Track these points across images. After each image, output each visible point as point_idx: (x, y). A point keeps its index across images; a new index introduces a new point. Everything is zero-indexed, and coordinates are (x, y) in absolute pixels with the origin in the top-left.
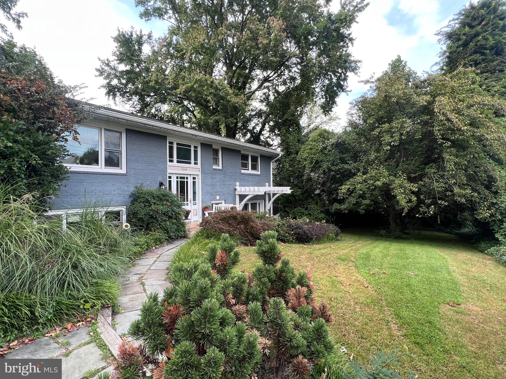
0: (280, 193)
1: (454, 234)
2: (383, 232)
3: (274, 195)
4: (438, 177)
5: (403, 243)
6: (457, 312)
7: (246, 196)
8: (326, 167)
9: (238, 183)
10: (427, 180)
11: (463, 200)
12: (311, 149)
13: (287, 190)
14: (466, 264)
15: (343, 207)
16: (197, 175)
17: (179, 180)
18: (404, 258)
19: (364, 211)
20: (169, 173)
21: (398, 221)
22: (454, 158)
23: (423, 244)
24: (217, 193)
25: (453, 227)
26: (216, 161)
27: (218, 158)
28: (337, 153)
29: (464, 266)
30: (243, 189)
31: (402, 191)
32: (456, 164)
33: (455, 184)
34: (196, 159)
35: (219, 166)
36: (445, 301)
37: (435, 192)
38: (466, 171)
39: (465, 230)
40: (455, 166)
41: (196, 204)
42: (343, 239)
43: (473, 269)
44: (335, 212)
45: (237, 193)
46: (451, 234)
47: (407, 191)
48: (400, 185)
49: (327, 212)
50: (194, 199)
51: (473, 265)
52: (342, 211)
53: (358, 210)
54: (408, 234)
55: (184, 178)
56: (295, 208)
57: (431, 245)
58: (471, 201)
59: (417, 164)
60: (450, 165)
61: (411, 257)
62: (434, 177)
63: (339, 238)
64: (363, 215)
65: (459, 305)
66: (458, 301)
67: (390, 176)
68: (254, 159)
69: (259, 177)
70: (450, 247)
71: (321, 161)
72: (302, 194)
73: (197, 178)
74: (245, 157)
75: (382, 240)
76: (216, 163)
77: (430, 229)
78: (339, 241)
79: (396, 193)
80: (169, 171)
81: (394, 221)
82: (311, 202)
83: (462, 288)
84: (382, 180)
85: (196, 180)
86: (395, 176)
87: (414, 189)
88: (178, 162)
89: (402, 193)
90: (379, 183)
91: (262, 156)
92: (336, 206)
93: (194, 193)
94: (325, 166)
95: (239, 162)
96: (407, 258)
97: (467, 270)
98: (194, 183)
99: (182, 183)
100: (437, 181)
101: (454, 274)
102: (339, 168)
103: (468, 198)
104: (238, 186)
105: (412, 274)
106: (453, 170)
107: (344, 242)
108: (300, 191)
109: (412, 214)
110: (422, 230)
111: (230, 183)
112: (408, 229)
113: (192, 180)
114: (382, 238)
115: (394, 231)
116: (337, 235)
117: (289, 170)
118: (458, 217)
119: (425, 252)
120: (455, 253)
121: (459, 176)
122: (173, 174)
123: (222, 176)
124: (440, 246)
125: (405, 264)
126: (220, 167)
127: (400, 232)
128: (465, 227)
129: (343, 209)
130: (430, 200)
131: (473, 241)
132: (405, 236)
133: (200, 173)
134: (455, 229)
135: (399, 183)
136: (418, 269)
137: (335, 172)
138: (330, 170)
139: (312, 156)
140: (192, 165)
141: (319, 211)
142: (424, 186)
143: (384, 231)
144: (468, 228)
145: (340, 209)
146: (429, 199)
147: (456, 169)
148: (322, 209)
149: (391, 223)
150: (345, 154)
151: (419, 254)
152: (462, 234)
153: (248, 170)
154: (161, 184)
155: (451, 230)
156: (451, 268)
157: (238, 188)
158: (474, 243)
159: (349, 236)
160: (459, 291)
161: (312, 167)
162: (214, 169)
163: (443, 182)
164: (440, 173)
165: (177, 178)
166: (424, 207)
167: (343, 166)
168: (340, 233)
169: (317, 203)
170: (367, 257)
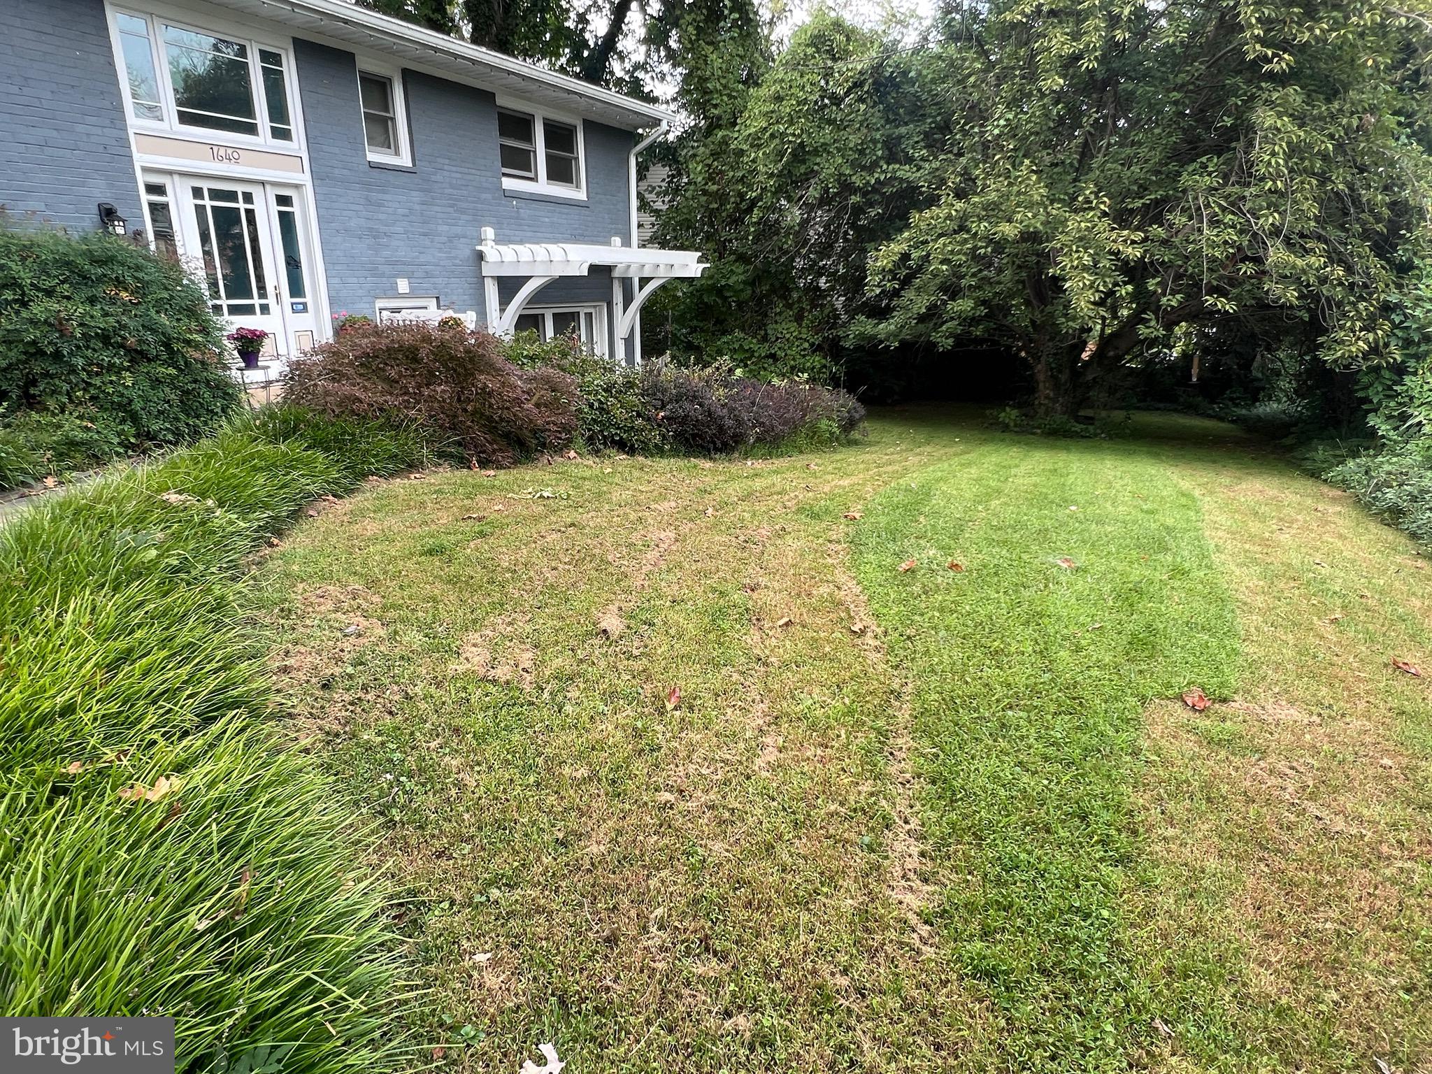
0: (663, 274)
1: (1233, 422)
2: (1010, 414)
3: (644, 281)
4: (1220, 206)
5: (1068, 450)
6: (1212, 742)
7: (523, 280)
8: (832, 175)
9: (489, 232)
10: (1179, 219)
11: (1292, 295)
12: (778, 99)
13: (688, 264)
14: (1263, 519)
15: (885, 328)
16: (297, 186)
17: (208, 203)
18: (1052, 502)
19: (950, 341)
20: (145, 170)
21: (1063, 377)
22: (1290, 127)
23: (1129, 453)
24: (400, 268)
25: (1232, 399)
26: (382, 130)
27: (393, 119)
28: (876, 120)
29: (1255, 527)
30: (508, 252)
31: (1087, 260)
32: (1294, 150)
33: (1276, 232)
34: (278, 111)
35: (397, 153)
36: (1169, 686)
37: (1199, 265)
38: (1324, 179)
39: (1270, 408)
40: (1288, 157)
41: (305, 309)
42: (871, 438)
43: (1284, 538)
44: (858, 348)
45: (486, 271)
46: (1222, 419)
47: (1105, 263)
48: (1081, 239)
49: (833, 349)
50: (296, 288)
51: (1285, 523)
52: (881, 342)
53: (935, 337)
54: (1089, 420)
55: (232, 196)
56: (724, 333)
57: (1156, 456)
58: (1316, 298)
59: (1156, 156)
60: (1273, 154)
61: (1079, 498)
62: (1208, 206)
63: (855, 435)
64: (946, 353)
65: (1224, 701)
66: (1222, 685)
67: (1052, 202)
68: (559, 137)
69: (584, 211)
70: (1214, 462)
71: (816, 152)
72: (752, 283)
73: (295, 201)
74: (517, 125)
75: (1003, 440)
76: (385, 138)
77: (1161, 405)
78: (854, 448)
79: (1063, 269)
80: (140, 159)
81: (1052, 376)
82: (780, 314)
83: (1243, 622)
84: (1019, 216)
85: (296, 209)
86: (1070, 202)
87: (1130, 250)
88: (184, 118)
89: (1085, 268)
90: (1008, 230)
91: (592, 127)
92: (864, 326)
93: (293, 264)
94: (829, 167)
95: (491, 141)
96: (1066, 502)
97: (1265, 543)
98: (287, 222)
99: (226, 220)
100: (1214, 223)
101: (1216, 558)
102: (878, 181)
103: (1308, 285)
104: (491, 243)
105: (1065, 565)
106: (1279, 175)
107: (873, 449)
108: (741, 270)
109: (1111, 354)
110: (1138, 408)
111: (458, 230)
112: (1092, 407)
113: (275, 208)
114: (1006, 435)
115: (1047, 413)
116: (849, 425)
117: (705, 192)
118: (1255, 364)
119: (1133, 478)
120: (1228, 481)
121: (1295, 202)
122: (170, 173)
123: (416, 196)
124: (1183, 457)
125: (1048, 523)
126: (405, 160)
127: (1064, 413)
128: (1270, 399)
129: (882, 336)
130: (1179, 297)
131: (1288, 441)
132: (1078, 427)
133: (305, 178)
134: (1237, 405)
135: (1079, 230)
136: (1093, 545)
137: (865, 194)
138: (847, 188)
139: (782, 128)
140: (264, 136)
141: (806, 345)
142: (1165, 242)
143: (1015, 413)
144: (1279, 401)
145: (873, 337)
146: (1173, 293)
147: (1291, 171)
148: (817, 339)
149: (1041, 385)
150: (906, 124)
151: (1110, 485)
152: (1259, 418)
153: (535, 179)
154: (108, 214)
155: (1227, 407)
156: (1212, 538)
157: (490, 250)
158: (1291, 449)
159: (896, 430)
160: (1231, 633)
161: (780, 175)
162: (373, 166)
163: (1233, 227)
164: (1229, 189)
165: (197, 193)
166: (1153, 323)
167: (894, 171)
168: (861, 419)
169: (799, 318)
170: (915, 502)
